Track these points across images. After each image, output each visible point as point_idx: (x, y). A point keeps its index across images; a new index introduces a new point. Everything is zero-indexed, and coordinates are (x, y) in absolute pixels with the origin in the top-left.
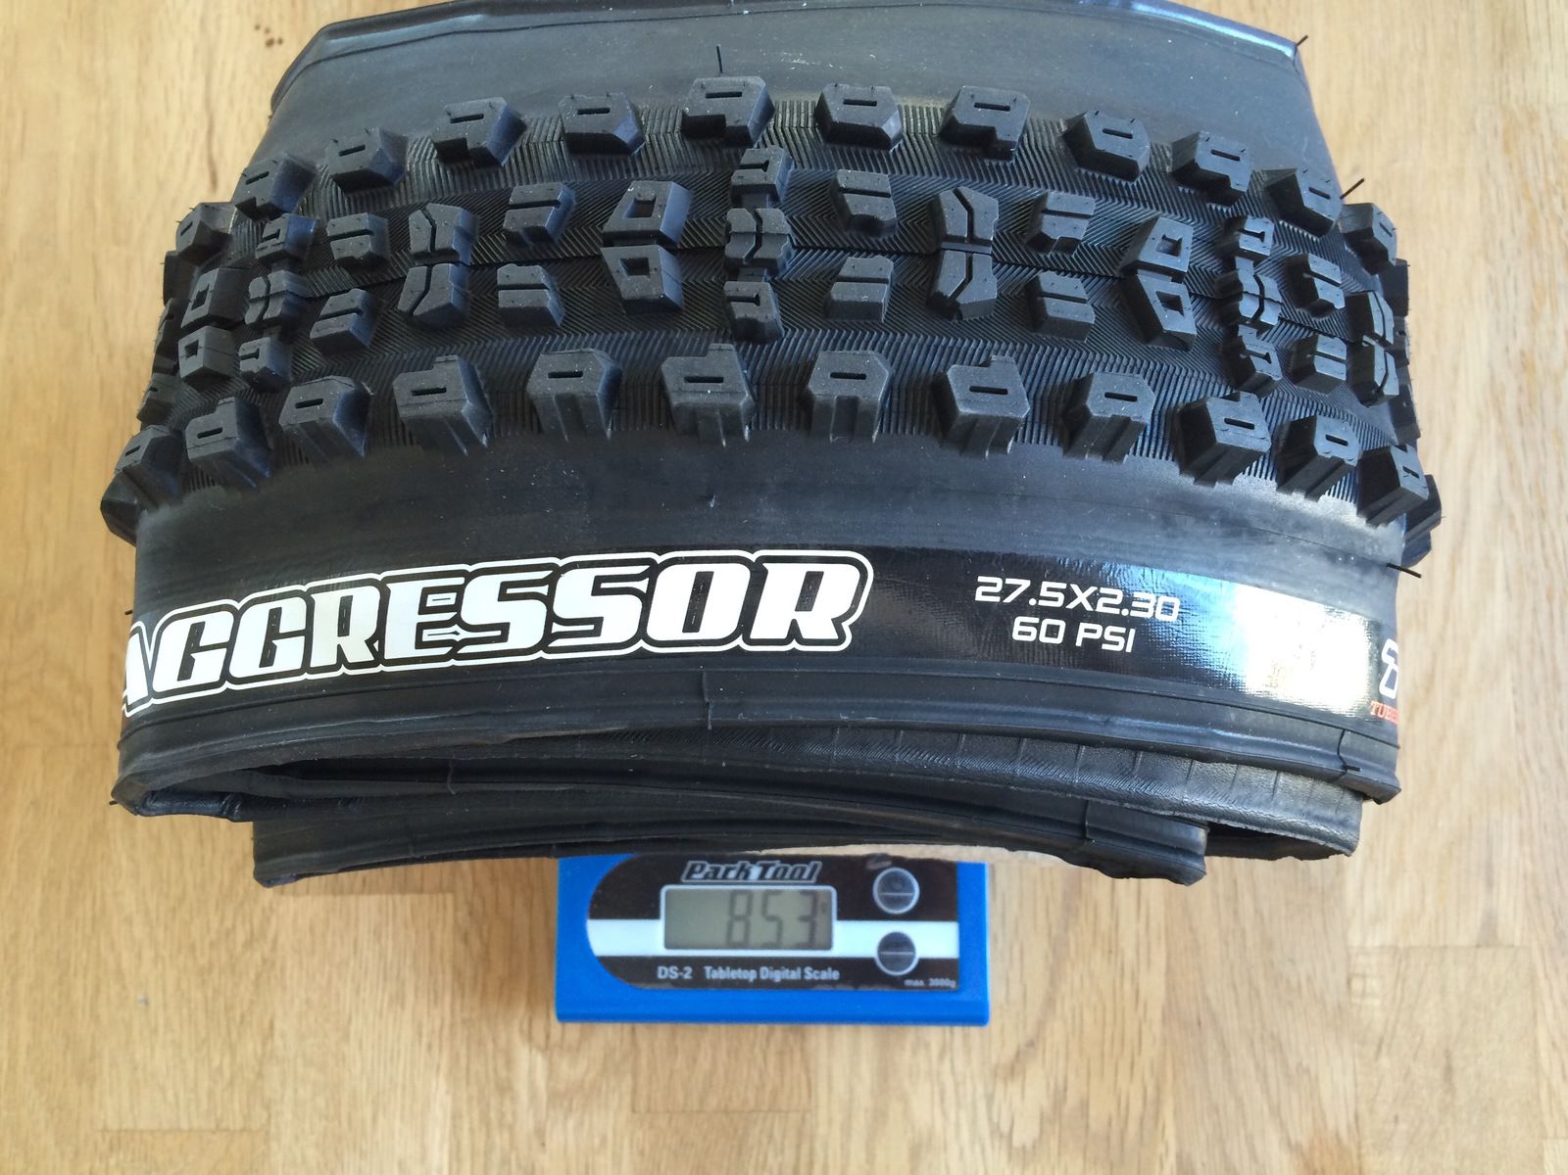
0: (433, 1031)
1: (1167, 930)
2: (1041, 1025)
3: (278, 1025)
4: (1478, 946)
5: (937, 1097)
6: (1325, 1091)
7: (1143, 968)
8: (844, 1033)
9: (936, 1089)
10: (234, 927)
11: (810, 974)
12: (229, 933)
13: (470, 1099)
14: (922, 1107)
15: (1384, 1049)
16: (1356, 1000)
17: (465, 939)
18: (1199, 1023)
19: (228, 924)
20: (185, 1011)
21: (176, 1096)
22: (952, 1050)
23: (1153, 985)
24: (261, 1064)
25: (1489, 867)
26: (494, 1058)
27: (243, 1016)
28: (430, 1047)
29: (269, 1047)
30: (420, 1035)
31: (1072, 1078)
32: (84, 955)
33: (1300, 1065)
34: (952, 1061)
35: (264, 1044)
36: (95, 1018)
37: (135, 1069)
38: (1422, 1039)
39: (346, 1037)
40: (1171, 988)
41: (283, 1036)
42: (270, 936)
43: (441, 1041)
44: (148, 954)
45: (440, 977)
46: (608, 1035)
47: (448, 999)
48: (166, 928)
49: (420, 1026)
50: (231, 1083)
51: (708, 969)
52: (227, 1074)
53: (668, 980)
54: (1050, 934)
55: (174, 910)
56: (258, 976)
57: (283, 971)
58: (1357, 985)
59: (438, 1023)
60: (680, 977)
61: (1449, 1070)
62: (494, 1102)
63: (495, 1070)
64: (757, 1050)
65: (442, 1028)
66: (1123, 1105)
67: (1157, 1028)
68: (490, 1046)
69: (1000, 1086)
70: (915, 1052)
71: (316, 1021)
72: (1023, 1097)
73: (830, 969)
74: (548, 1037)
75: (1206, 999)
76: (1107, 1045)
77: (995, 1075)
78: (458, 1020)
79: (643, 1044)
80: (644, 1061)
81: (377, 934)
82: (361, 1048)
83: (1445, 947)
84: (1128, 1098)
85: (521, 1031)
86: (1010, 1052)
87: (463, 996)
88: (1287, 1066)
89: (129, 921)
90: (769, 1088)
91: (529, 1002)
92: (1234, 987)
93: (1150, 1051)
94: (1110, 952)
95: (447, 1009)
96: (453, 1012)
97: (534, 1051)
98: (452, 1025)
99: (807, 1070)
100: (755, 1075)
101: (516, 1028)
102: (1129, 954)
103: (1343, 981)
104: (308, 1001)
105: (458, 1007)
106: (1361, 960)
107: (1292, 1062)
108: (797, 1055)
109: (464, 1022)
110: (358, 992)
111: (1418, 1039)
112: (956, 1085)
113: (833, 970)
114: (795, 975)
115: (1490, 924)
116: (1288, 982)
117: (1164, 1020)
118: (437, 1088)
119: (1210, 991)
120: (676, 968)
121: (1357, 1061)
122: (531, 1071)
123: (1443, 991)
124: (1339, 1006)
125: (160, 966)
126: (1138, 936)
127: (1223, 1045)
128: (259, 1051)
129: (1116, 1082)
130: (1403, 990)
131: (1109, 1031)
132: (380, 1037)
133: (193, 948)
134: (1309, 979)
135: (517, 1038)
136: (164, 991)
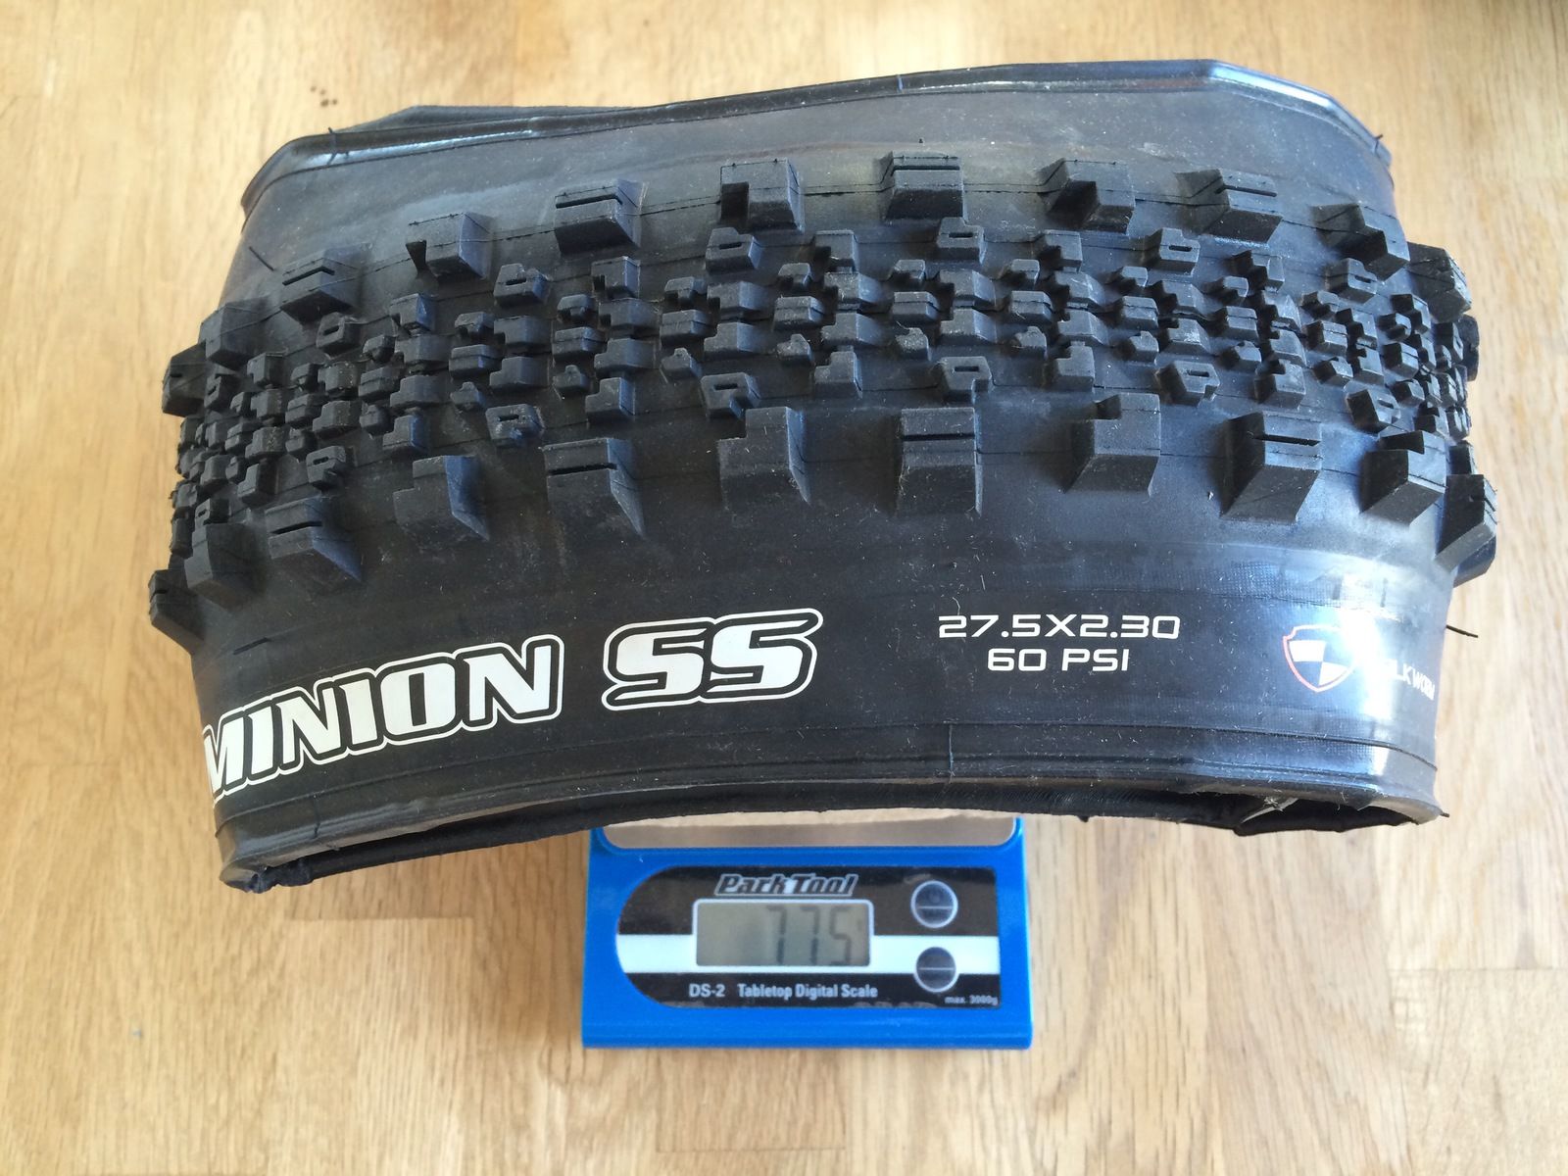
0: (446, 1065)
1: (1206, 953)
2: (1083, 1054)
3: (281, 1060)
4: (1517, 968)
5: (977, 1132)
6: (1375, 1123)
7: (1184, 992)
8: (879, 1058)
9: (976, 1123)
10: (240, 954)
11: (847, 992)
12: (235, 960)
13: (484, 1138)
14: (962, 1141)
15: (1432, 1076)
16: (1400, 1026)
17: (484, 966)
18: (1244, 1050)
19: (234, 950)
20: (182, 1045)
21: (166, 1137)
22: (991, 1081)
23: (1195, 1010)
24: (261, 1102)
25: (1521, 887)
26: (511, 1093)
27: (243, 1050)
28: (442, 1082)
29: (270, 1084)
30: (433, 1069)
31: (1115, 1111)
32: (78, 985)
33: (1348, 1093)
34: (991, 1092)
35: (265, 1080)
36: (84, 1049)
37: (124, 1107)
38: (1469, 1066)
39: (354, 1071)
40: (1213, 1013)
41: (286, 1070)
42: (278, 962)
43: (454, 1074)
44: (146, 983)
45: (456, 1008)
46: (634, 1063)
47: (463, 1030)
48: (168, 954)
49: (433, 1058)
50: (227, 1123)
51: (741, 986)
52: (223, 1112)
53: (700, 998)
54: (1088, 956)
55: (177, 936)
56: (263, 1006)
57: (289, 1000)
58: (1400, 1009)
59: (452, 1056)
60: (713, 995)
61: (1498, 1097)
62: (509, 1141)
63: (512, 1108)
64: (788, 1083)
65: (456, 1061)
66: (1170, 1138)
67: (1201, 1057)
68: (507, 1080)
69: (1042, 1119)
70: (953, 1083)
71: (322, 1055)
72: (1066, 1131)
73: (868, 986)
74: (568, 1070)
75: (1250, 1026)
76: (1151, 1075)
77: (1037, 1109)
78: (474, 1053)
79: (669, 1077)
80: (669, 1094)
81: (391, 959)
82: (369, 1083)
83: (1485, 969)
84: (1175, 1132)
85: (540, 1064)
86: (1051, 1083)
87: (480, 1026)
88: (1335, 1095)
89: (128, 948)
90: (801, 1123)
91: (549, 1032)
92: (1278, 1014)
93: (1195, 1080)
94: (1150, 977)
95: (463, 1040)
96: (468, 1044)
97: (553, 1087)
98: (468, 1058)
99: (841, 1105)
100: (787, 1109)
101: (535, 1062)
102: (1170, 978)
103: (1386, 1005)
104: (314, 1033)
105: (474, 1039)
106: (1403, 983)
107: (1340, 1092)
108: (831, 1087)
109: (479, 1054)
110: (368, 1023)
111: (1465, 1065)
112: (997, 1119)
113: (871, 987)
114: (831, 992)
115: (1527, 946)
116: (1330, 1006)
117: (1207, 1048)
118: (449, 1126)
119: (1253, 1017)
120: (708, 985)
121: (1405, 1089)
122: (550, 1107)
123: (1486, 1016)
124: (1383, 1031)
125: (158, 996)
126: (1177, 959)
127: (1269, 1074)
128: (260, 1087)
129: (1161, 1114)
130: (1446, 1013)
131: (1152, 1061)
132: (389, 1071)
133: (195, 976)
134: (1351, 1003)
135: (536, 1071)
136: (161, 1023)
